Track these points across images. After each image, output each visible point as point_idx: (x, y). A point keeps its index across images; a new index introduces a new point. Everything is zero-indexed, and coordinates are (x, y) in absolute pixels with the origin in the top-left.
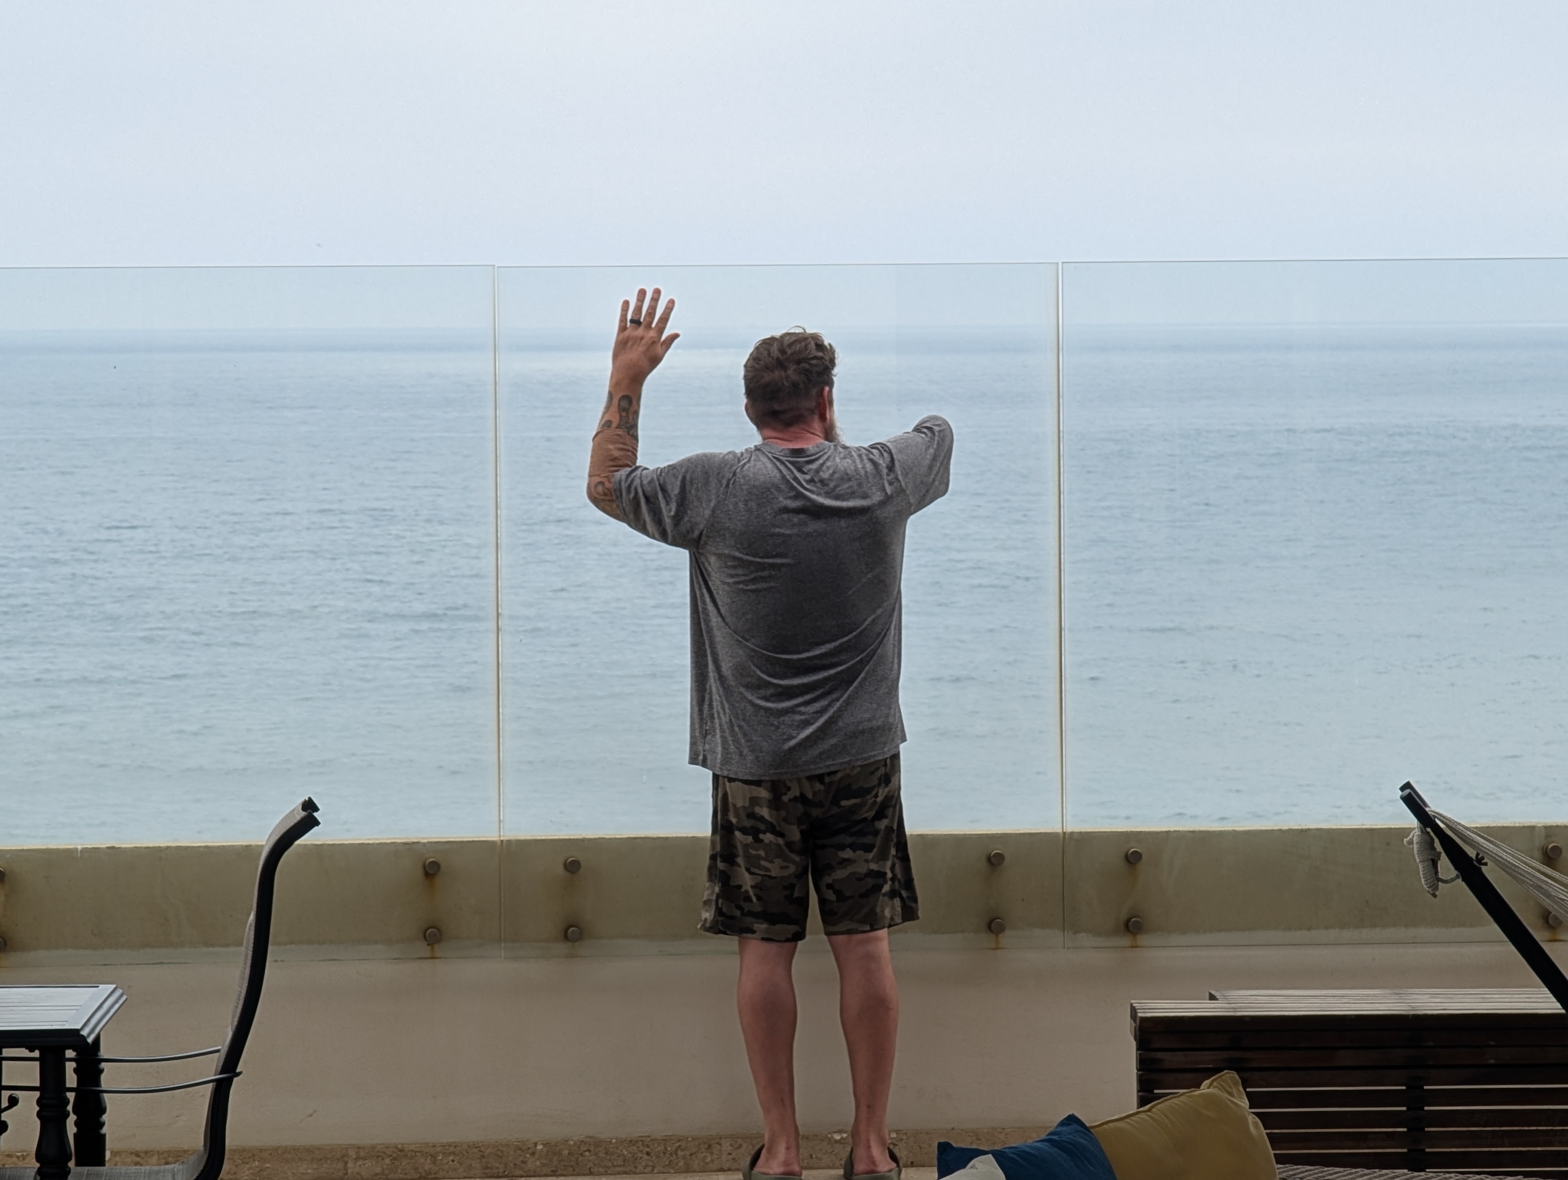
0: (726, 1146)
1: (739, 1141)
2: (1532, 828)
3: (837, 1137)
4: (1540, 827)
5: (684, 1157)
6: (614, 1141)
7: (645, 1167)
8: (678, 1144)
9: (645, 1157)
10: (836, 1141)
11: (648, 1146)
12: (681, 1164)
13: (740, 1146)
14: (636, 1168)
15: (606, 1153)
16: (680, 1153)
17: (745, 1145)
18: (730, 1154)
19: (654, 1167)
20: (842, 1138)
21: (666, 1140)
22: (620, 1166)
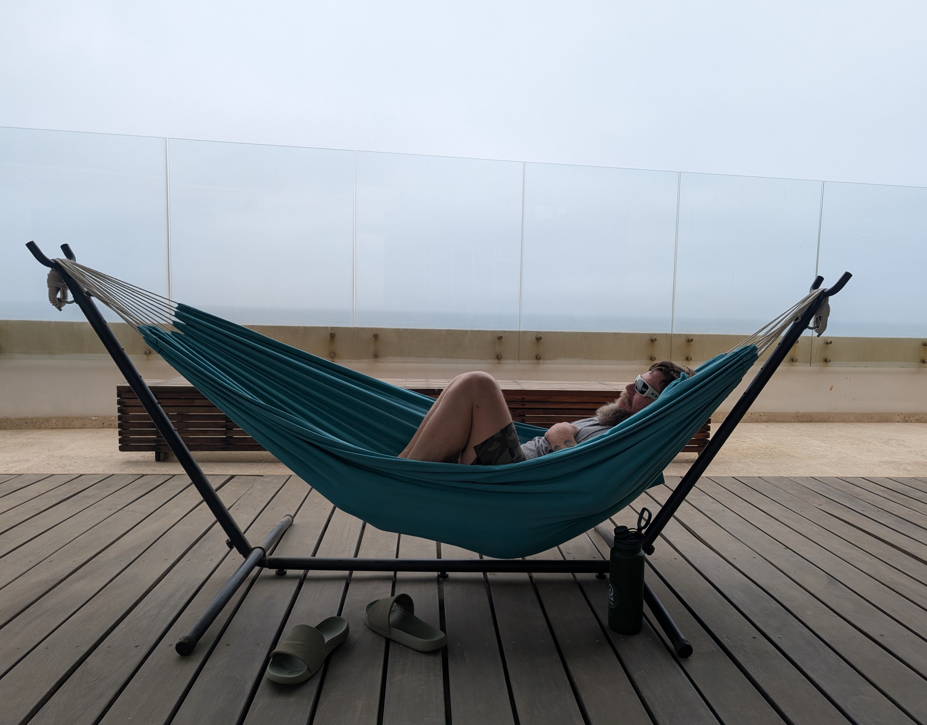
0: (54, 421)
1: (59, 419)
2: (327, 328)
3: (94, 418)
4: (329, 327)
5: (39, 424)
6: (14, 419)
7: (25, 427)
8: (36, 420)
9: (25, 424)
10: (93, 420)
11: (26, 420)
12: (38, 426)
13: (59, 421)
14: (22, 427)
15: (11, 423)
16: (37, 423)
17: (60, 421)
18: (55, 423)
19: (28, 428)
20: (95, 419)
21: (32, 419)
22: (16, 427)
